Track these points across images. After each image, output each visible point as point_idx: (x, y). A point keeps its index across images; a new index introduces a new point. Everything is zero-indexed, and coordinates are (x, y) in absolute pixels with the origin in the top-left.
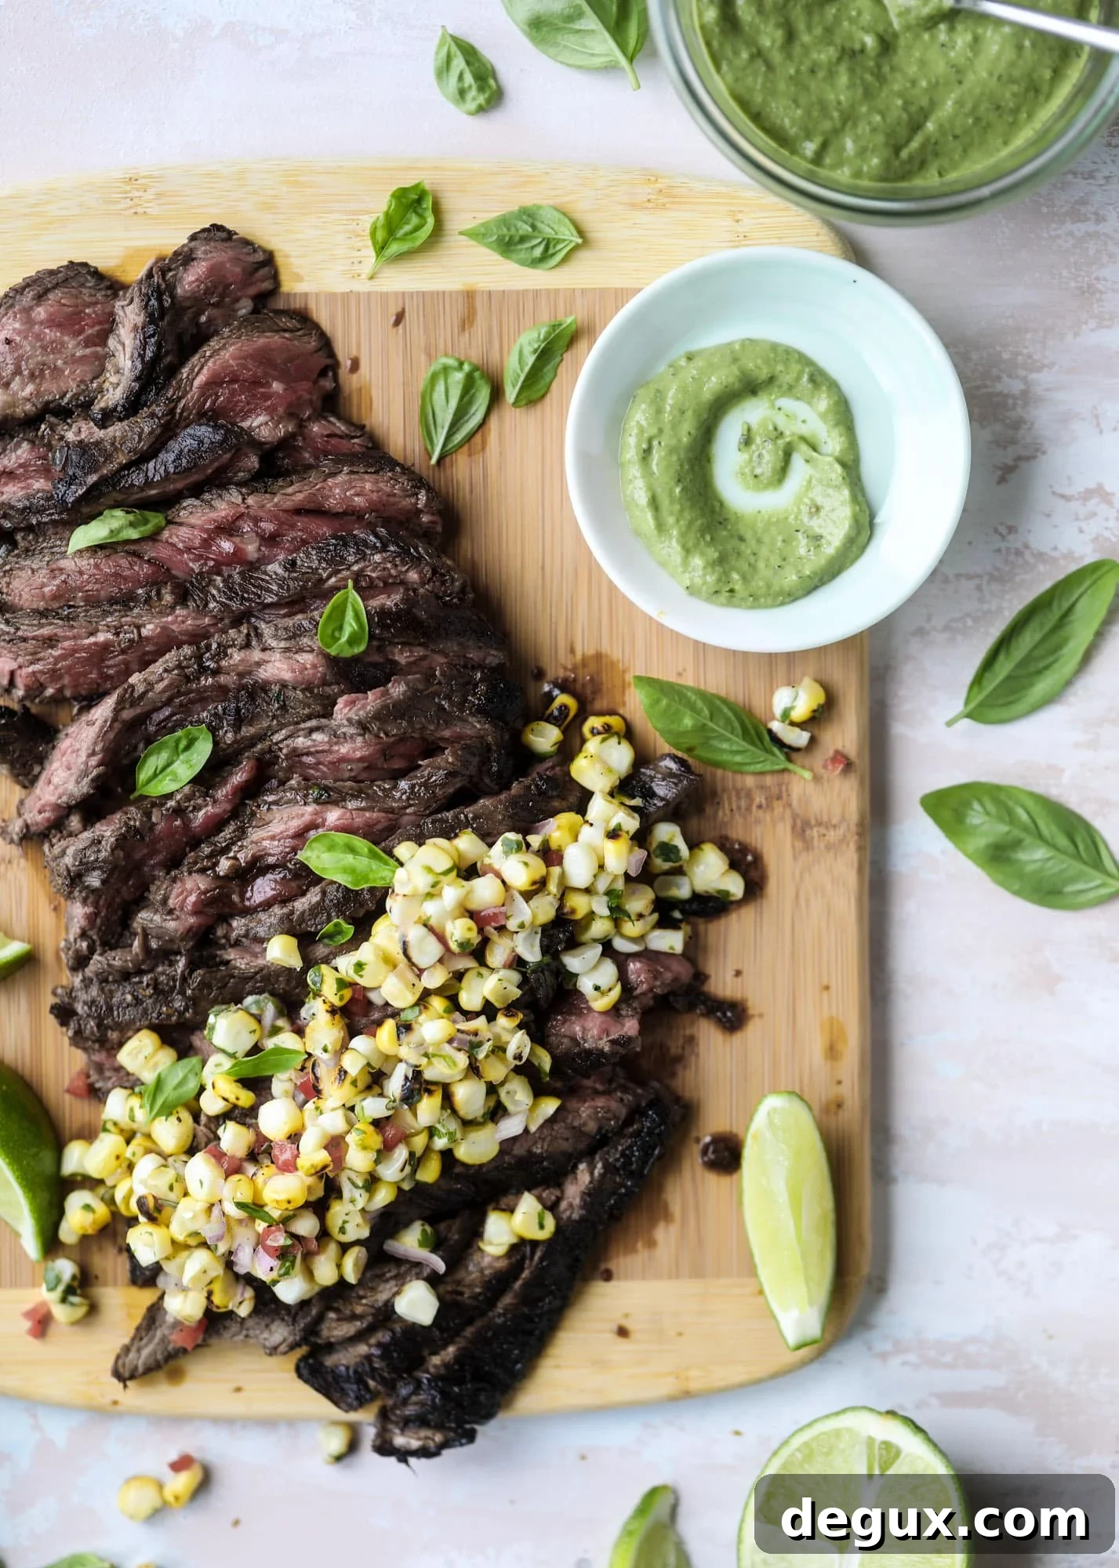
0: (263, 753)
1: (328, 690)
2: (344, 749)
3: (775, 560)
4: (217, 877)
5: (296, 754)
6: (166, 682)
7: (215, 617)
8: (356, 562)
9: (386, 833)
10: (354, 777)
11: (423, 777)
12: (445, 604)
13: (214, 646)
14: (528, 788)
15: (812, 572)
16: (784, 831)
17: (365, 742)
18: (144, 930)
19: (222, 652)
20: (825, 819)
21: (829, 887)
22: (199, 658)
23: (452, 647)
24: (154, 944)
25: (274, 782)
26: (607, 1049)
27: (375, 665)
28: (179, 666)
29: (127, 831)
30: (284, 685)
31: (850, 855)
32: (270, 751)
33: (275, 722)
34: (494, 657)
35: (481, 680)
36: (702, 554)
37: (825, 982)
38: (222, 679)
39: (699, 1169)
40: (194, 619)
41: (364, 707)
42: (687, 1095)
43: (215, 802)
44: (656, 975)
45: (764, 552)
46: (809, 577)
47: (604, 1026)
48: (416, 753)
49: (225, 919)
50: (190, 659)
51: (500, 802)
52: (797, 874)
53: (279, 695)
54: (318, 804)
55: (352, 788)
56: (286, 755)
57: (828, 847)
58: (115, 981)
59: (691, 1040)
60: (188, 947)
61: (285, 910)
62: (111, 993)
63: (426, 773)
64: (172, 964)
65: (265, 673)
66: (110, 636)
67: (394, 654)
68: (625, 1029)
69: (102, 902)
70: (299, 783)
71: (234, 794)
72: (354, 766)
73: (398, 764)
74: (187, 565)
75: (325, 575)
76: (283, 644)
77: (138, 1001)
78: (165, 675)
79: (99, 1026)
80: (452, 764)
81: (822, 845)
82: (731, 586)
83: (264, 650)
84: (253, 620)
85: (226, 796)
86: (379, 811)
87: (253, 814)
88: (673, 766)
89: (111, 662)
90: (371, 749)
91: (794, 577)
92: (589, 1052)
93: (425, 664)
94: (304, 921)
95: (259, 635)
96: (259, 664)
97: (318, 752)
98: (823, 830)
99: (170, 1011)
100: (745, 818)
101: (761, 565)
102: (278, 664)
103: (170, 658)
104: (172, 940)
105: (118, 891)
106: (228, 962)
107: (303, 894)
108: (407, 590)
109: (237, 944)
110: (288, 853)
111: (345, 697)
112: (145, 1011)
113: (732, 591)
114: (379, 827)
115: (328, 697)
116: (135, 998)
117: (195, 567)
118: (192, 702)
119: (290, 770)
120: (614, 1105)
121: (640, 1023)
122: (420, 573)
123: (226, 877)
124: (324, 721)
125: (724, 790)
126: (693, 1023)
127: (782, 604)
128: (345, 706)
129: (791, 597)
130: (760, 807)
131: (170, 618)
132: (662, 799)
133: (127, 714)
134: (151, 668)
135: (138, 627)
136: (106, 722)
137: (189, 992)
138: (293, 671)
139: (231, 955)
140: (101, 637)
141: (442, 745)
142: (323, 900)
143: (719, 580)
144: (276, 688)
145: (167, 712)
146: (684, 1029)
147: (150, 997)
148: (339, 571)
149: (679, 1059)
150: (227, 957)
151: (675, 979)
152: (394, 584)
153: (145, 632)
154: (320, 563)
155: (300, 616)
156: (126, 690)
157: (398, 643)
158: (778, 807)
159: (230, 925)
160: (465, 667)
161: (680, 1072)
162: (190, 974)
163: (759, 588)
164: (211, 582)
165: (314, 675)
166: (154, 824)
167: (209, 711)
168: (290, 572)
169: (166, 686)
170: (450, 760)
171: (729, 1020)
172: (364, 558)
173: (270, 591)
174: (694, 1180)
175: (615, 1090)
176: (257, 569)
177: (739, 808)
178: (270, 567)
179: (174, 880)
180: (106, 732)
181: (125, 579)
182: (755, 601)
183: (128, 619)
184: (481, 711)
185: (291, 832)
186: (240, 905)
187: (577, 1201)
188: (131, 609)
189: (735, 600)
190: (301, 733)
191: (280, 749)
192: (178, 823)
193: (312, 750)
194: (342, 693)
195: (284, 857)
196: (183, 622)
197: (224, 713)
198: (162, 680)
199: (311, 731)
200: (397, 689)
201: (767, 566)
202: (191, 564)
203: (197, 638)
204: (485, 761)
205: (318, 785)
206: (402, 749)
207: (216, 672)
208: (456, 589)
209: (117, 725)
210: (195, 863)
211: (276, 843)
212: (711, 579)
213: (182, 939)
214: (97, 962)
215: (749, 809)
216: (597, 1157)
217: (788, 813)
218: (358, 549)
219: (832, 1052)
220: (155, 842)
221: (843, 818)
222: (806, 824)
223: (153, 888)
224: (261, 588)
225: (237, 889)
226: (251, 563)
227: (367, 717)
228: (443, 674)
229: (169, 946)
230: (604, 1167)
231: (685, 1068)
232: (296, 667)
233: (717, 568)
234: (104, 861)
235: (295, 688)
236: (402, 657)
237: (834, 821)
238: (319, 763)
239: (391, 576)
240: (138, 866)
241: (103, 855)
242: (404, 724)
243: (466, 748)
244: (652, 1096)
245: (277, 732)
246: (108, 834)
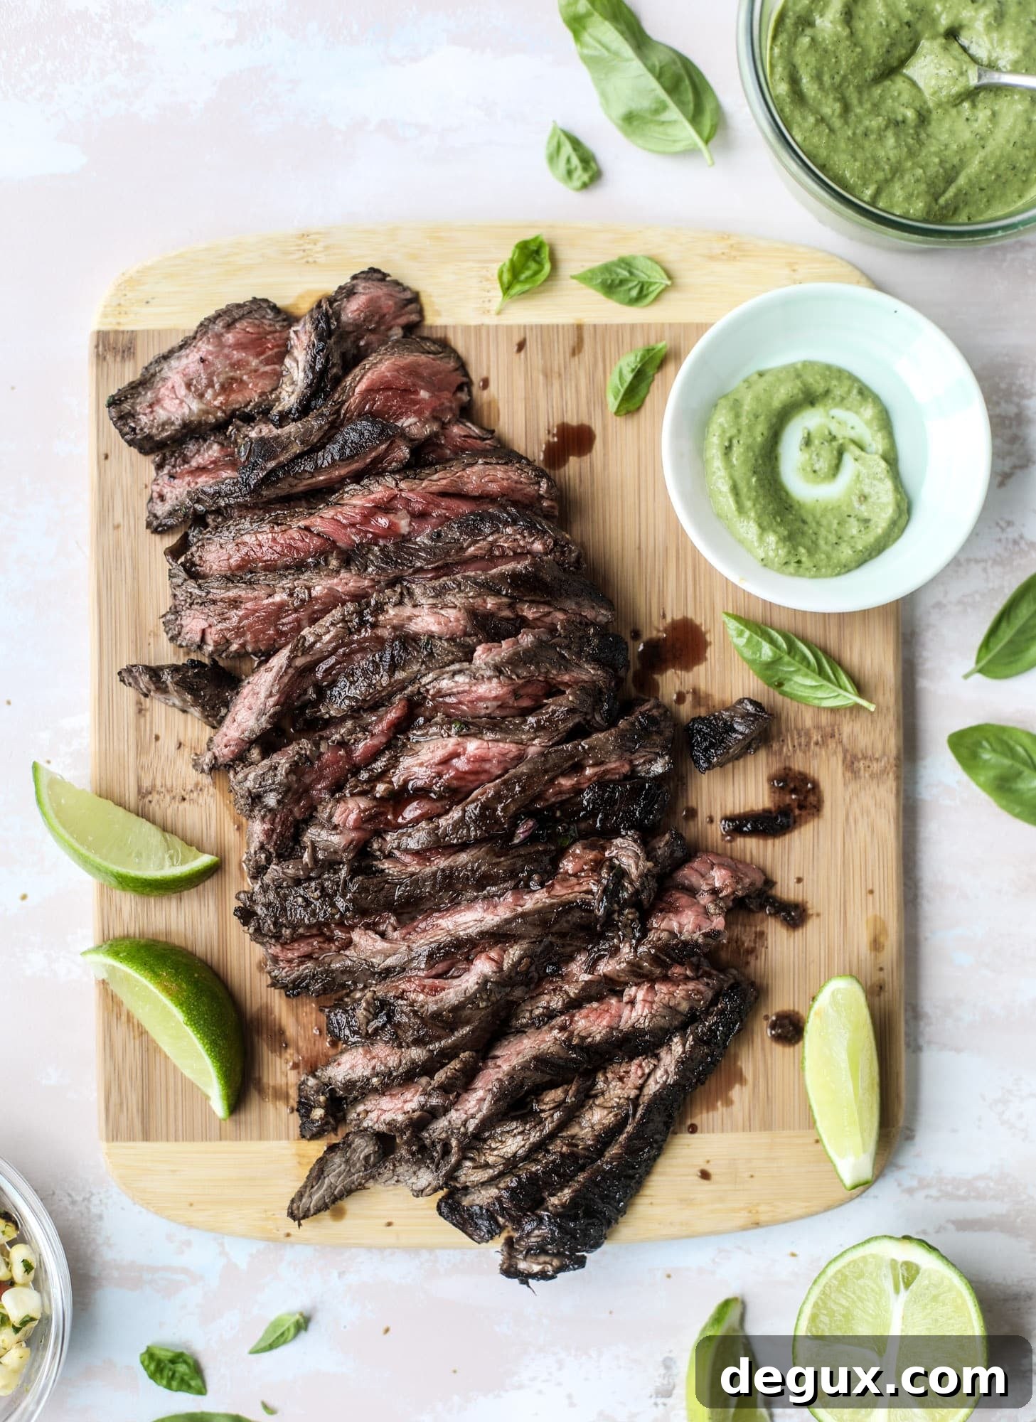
0: (413, 695)
1: (468, 639)
2: (482, 689)
3: (833, 538)
4: (375, 798)
5: (440, 694)
6: (332, 634)
7: (373, 580)
8: (492, 534)
9: (516, 762)
10: (490, 714)
11: (547, 713)
12: (565, 569)
13: (373, 602)
14: (633, 724)
15: (865, 547)
16: (837, 764)
17: (500, 683)
18: (313, 843)
19: (380, 608)
20: (870, 753)
21: (873, 809)
22: (360, 614)
23: (570, 605)
24: (321, 856)
25: (421, 720)
26: (700, 940)
27: (507, 619)
28: (343, 620)
29: (300, 759)
30: (431, 636)
31: (890, 783)
32: (419, 693)
33: (424, 666)
34: (603, 615)
35: (594, 635)
36: (775, 532)
37: (870, 887)
38: (380, 632)
39: (768, 1042)
40: (355, 581)
41: (499, 654)
42: (758, 981)
43: (372, 735)
44: (738, 880)
45: (823, 532)
46: (861, 551)
47: (697, 922)
48: (540, 693)
49: (379, 834)
50: (352, 614)
51: (611, 735)
52: (848, 799)
53: (427, 644)
54: (460, 736)
55: (487, 723)
56: (432, 696)
57: (872, 776)
58: (288, 887)
59: (761, 935)
60: (350, 857)
61: (432, 826)
62: (285, 898)
63: (550, 710)
64: (336, 872)
65: (414, 627)
66: (285, 597)
67: (523, 611)
68: (714, 924)
69: (277, 820)
70: (443, 720)
71: (389, 728)
72: (489, 704)
73: (526, 703)
74: (350, 537)
75: (465, 545)
76: (431, 601)
77: (308, 903)
78: (331, 628)
79: (275, 923)
80: (572, 702)
81: (867, 775)
82: (798, 558)
83: (415, 606)
84: (405, 583)
85: (382, 731)
86: (511, 742)
87: (404, 745)
88: (750, 707)
89: (284, 621)
90: (505, 689)
91: (850, 552)
92: (685, 943)
93: (548, 620)
94: (447, 835)
95: (411, 594)
96: (410, 619)
97: (458, 693)
98: (867, 763)
99: (334, 911)
100: (805, 752)
101: (821, 542)
102: (426, 618)
103: (336, 613)
104: (336, 852)
105: (291, 811)
106: (383, 871)
107: (447, 812)
108: (534, 557)
109: (389, 856)
110: (434, 778)
111: (483, 645)
112: (314, 911)
113: (799, 562)
114: (511, 755)
115: (469, 646)
116: (306, 900)
117: (357, 539)
118: (353, 652)
119: (435, 709)
120: (701, 987)
121: (726, 920)
122: (544, 544)
123: (382, 798)
124: (466, 665)
125: (787, 730)
126: (762, 921)
127: (839, 574)
128: (483, 653)
129: (846, 568)
130: (817, 743)
131: (336, 581)
132: (741, 733)
133: (299, 662)
134: (321, 622)
135: (309, 589)
136: (281, 668)
137: (349, 896)
138: (439, 624)
139: (386, 865)
140: (278, 598)
141: (562, 688)
142: (463, 816)
143: (789, 552)
144: (424, 639)
145: (332, 660)
146: (756, 927)
147: (317, 899)
148: (477, 542)
149: (751, 951)
150: (381, 866)
151: (752, 884)
152: (522, 554)
153: (314, 593)
154: (461, 535)
155: (445, 578)
156: (299, 640)
157: (526, 601)
158: (832, 744)
159: (384, 839)
160: (581, 623)
161: (752, 962)
162: (351, 880)
163: (821, 560)
164: (370, 550)
165: (457, 627)
166: (322, 754)
167: (368, 660)
168: (436, 542)
169: (333, 638)
170: (571, 698)
171: (793, 918)
172: (498, 531)
173: (419, 557)
174: (763, 1049)
175: (702, 976)
176: (409, 541)
177: (800, 745)
178: (418, 539)
179: (338, 801)
180: (281, 677)
181: (297, 550)
182: (818, 571)
183: (301, 582)
184: (594, 659)
185: (437, 760)
186: (393, 822)
187: (672, 1069)
188: (303, 573)
189: (801, 570)
190: (445, 676)
191: (428, 691)
192: (342, 753)
193: (455, 690)
194: (480, 642)
195: (431, 781)
196: (346, 584)
197: (381, 660)
198: (329, 632)
199: (454, 673)
200: (526, 639)
201: (826, 543)
202: (353, 537)
203: (359, 597)
204: (598, 702)
205: (459, 720)
206: (529, 690)
207: (374, 626)
208: (573, 560)
209: (291, 671)
210: (356, 787)
211: (424, 769)
212: (782, 552)
213: (345, 850)
214: (274, 870)
215: (808, 744)
216: (689, 1031)
217: (840, 749)
218: (492, 524)
219: (876, 945)
220: (321, 769)
221: (884, 754)
222: (855, 758)
223: (320, 808)
224: (412, 555)
225: (391, 809)
226: (403, 536)
227: (502, 662)
228: (563, 627)
229: (334, 857)
230: (693, 1040)
231: (757, 958)
232: (442, 620)
233: (787, 543)
234: (280, 784)
235: (440, 638)
236: (529, 613)
237: (877, 756)
238: (460, 703)
239: (520, 546)
240: (307, 789)
241: (278, 779)
242: (532, 668)
243: (583, 689)
244: (732, 981)
245: (425, 675)
246: (283, 761)
